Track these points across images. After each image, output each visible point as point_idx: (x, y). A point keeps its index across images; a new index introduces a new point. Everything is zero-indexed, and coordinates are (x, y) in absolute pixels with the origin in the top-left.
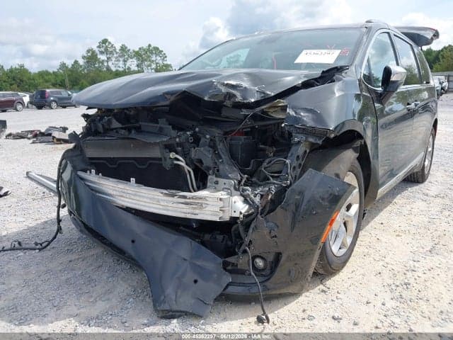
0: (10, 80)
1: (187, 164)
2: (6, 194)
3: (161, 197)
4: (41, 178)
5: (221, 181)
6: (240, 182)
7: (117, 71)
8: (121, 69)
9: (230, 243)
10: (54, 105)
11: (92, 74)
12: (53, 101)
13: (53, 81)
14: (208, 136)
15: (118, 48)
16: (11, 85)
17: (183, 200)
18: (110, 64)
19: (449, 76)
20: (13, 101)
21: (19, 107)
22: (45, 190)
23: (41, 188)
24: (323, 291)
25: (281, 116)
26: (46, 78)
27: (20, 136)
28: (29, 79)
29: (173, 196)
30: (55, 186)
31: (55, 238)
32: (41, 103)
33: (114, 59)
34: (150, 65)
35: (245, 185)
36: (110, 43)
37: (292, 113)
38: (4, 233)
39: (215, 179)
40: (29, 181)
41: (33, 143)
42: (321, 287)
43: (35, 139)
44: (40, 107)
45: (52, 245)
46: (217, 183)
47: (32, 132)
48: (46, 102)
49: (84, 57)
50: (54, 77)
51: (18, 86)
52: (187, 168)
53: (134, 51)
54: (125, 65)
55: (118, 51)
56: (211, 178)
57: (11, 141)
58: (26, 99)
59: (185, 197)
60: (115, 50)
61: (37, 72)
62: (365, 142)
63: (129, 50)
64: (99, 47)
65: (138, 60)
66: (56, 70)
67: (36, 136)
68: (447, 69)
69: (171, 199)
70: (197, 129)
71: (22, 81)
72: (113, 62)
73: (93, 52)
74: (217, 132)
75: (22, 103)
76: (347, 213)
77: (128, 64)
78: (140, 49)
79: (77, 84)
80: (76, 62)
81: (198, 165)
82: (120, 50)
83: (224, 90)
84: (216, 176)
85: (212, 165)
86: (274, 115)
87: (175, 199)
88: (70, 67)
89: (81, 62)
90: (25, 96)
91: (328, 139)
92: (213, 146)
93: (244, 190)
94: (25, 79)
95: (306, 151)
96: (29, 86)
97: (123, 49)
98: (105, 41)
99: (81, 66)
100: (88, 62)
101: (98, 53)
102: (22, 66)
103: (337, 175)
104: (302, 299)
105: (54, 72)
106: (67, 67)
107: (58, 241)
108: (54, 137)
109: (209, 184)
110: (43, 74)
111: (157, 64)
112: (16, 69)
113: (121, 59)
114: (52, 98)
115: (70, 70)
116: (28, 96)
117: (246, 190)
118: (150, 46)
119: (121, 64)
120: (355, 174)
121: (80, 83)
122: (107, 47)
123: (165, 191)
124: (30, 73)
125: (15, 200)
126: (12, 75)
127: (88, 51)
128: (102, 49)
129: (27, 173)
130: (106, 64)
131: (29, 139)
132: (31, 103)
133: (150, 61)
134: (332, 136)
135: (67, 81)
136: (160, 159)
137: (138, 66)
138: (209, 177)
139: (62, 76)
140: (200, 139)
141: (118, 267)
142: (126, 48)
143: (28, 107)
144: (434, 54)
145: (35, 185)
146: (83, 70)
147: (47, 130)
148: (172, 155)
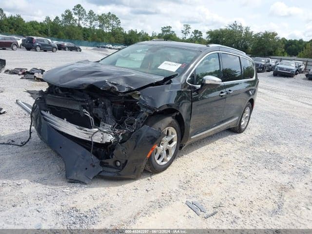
0: (9, 25)
1: (91, 116)
2: (4, 113)
3: (76, 129)
4: (25, 105)
5: (106, 125)
6: (114, 126)
7: (85, 28)
8: (88, 27)
9: (107, 153)
10: (38, 48)
11: (67, 28)
12: (38, 46)
13: (40, 29)
14: (103, 103)
15: (87, 12)
16: (11, 28)
17: (85, 132)
18: (81, 22)
19: (307, 61)
20: (11, 43)
21: (15, 47)
22: (26, 113)
23: (24, 111)
24: (148, 179)
25: (137, 99)
26: (35, 26)
27: (14, 72)
28: (23, 26)
29: (81, 129)
30: (31, 110)
31: (28, 141)
32: (29, 46)
33: (83, 20)
34: (108, 27)
35: (116, 128)
36: (82, 8)
37: (142, 98)
38: (2, 135)
39: (104, 124)
40: (17, 106)
41: (22, 78)
42: (149, 178)
43: (23, 76)
44: (28, 49)
45: (27, 144)
46: (104, 125)
47: (21, 70)
48: (33, 46)
49: (63, 15)
50: (40, 26)
51: (15, 30)
52: (90, 117)
53: (98, 16)
54: (91, 25)
55: (87, 14)
56: (102, 123)
57: (8, 75)
58: (20, 42)
59: (86, 131)
60: (85, 13)
61: (29, 21)
62: (180, 114)
63: (95, 15)
64: (74, 9)
65: (101, 22)
66: (42, 22)
67: (24, 73)
68: (307, 57)
69: (80, 130)
70: (98, 99)
71: (18, 26)
72: (83, 21)
73: (70, 13)
74: (107, 102)
75: (17, 45)
76: (168, 145)
77: (94, 23)
78: (103, 15)
79: (56, 34)
80: (57, 18)
81: (96, 116)
82: (89, 14)
83: (110, 85)
84: (104, 122)
85: (102, 117)
86: (134, 98)
87: (82, 131)
88: (52, 20)
89: (61, 18)
90: (19, 40)
91: (156, 112)
92: (105, 108)
93: (114, 130)
94: (20, 25)
95: (146, 116)
96: (23, 31)
97: (91, 13)
98: (79, 6)
99: (60, 22)
100: (65, 19)
101: (73, 13)
102: (19, 16)
103: (160, 129)
104: (138, 182)
105: (41, 23)
106: (50, 21)
107: (30, 143)
108: (35, 77)
109: (101, 125)
110: (33, 24)
111: (113, 26)
112: (15, 17)
113: (89, 20)
114: (37, 44)
115: (52, 23)
116: (21, 40)
117: (116, 130)
118: (109, 13)
119: (88, 24)
120: (174, 128)
121: (59, 33)
122: (79, 10)
123: (78, 127)
124: (24, 21)
125: (9, 117)
126: (12, 21)
127: (66, 11)
128: (76, 12)
129: (17, 101)
130: (77, 22)
131: (19, 75)
132: (23, 45)
133: (108, 24)
134: (158, 111)
135: (49, 30)
136: (79, 111)
137: (100, 26)
138: (101, 122)
139: (46, 26)
140: (99, 104)
141: (57, 158)
142: (93, 13)
143: (20, 48)
144: (303, 44)
145: (21, 109)
146: (62, 24)
147: (32, 70)
148: (84, 110)
